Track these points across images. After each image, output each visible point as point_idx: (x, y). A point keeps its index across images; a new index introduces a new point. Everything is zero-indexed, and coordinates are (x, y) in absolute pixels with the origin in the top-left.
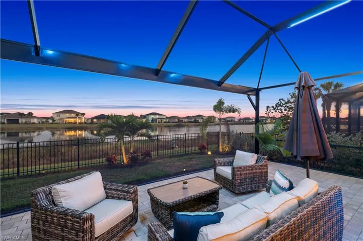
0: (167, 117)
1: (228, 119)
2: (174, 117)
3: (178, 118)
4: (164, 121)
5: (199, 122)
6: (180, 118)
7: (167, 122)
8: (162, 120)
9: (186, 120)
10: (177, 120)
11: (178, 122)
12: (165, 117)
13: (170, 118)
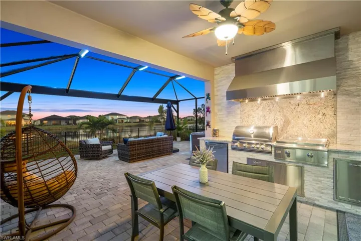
0: (128, 117)
1: (189, 118)
2: (135, 117)
3: (140, 118)
4: (125, 121)
5: (161, 122)
6: (142, 118)
7: (128, 123)
8: (122, 121)
9: (148, 120)
10: (138, 120)
11: (140, 122)
12: (125, 117)
13: (131, 118)
